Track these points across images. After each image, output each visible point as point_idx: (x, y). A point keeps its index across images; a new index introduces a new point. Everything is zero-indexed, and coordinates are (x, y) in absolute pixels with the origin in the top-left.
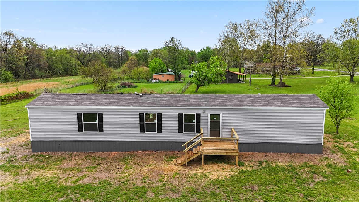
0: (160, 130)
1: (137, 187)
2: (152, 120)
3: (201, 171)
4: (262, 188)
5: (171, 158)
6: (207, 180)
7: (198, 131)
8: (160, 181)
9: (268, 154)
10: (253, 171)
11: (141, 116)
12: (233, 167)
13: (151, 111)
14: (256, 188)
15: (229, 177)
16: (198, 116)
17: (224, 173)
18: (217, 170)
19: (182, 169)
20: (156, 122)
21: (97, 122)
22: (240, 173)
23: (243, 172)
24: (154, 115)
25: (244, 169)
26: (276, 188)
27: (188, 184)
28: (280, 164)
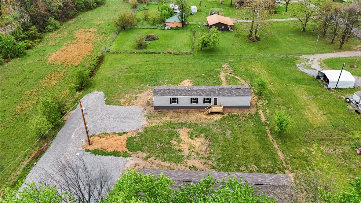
0: (197, 103)
1: (195, 123)
2: (195, 100)
3: (211, 117)
4: (228, 122)
5: (202, 112)
6: (213, 120)
7: (210, 103)
8: (201, 121)
9: (232, 109)
10: (227, 117)
11: (191, 99)
12: (221, 115)
13: (194, 97)
14: (227, 122)
15: (219, 119)
16: (210, 98)
17: (218, 118)
18: (216, 117)
19: (206, 116)
20: (196, 100)
21: (176, 101)
22: (222, 117)
23: (224, 117)
24: (196, 98)
25: (224, 116)
26: (232, 122)
27: (209, 122)
28: (235, 114)
